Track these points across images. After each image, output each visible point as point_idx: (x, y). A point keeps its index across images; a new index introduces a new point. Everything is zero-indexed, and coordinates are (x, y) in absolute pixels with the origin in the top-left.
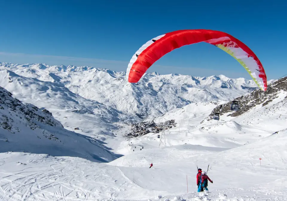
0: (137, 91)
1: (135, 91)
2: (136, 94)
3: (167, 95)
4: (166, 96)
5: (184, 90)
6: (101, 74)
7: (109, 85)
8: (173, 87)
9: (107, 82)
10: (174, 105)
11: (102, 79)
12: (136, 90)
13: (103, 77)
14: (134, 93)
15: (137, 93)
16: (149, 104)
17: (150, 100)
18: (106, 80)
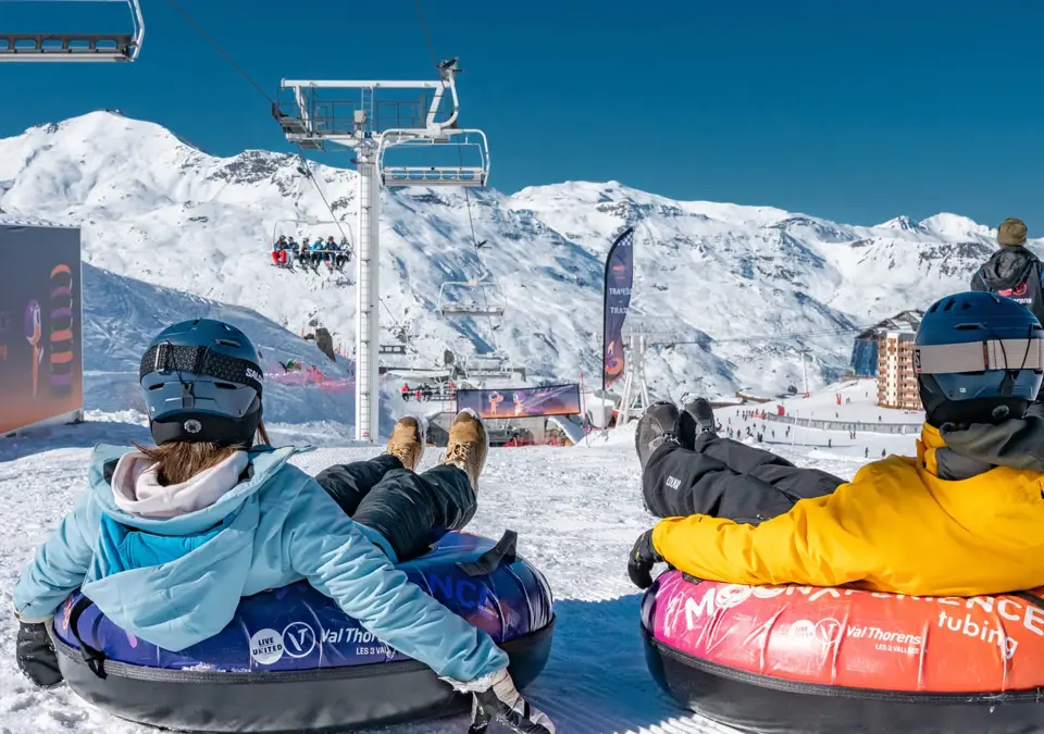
0: (441, 246)
1: (419, 248)
2: (425, 266)
3: (704, 283)
4: (690, 292)
5: (802, 260)
6: (101, 133)
7: (174, 215)
8: (711, 241)
9: (148, 196)
10: (791, 360)
11: (104, 175)
12: (428, 236)
13: (114, 159)
14: (412, 259)
15: (436, 262)
16: (563, 354)
17: (571, 315)
18: (145, 180)
